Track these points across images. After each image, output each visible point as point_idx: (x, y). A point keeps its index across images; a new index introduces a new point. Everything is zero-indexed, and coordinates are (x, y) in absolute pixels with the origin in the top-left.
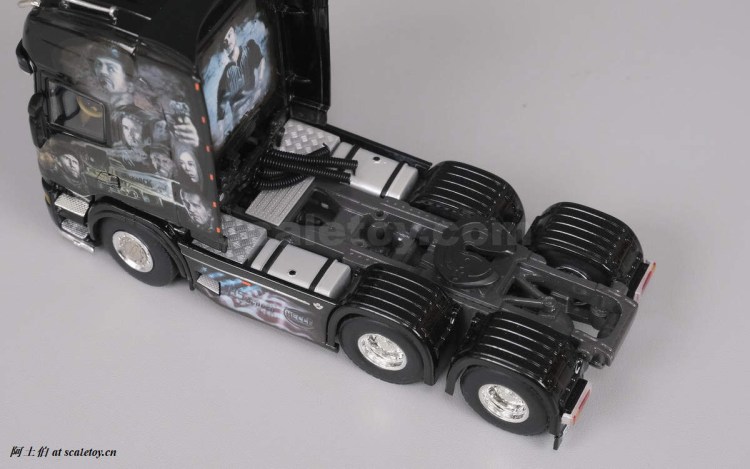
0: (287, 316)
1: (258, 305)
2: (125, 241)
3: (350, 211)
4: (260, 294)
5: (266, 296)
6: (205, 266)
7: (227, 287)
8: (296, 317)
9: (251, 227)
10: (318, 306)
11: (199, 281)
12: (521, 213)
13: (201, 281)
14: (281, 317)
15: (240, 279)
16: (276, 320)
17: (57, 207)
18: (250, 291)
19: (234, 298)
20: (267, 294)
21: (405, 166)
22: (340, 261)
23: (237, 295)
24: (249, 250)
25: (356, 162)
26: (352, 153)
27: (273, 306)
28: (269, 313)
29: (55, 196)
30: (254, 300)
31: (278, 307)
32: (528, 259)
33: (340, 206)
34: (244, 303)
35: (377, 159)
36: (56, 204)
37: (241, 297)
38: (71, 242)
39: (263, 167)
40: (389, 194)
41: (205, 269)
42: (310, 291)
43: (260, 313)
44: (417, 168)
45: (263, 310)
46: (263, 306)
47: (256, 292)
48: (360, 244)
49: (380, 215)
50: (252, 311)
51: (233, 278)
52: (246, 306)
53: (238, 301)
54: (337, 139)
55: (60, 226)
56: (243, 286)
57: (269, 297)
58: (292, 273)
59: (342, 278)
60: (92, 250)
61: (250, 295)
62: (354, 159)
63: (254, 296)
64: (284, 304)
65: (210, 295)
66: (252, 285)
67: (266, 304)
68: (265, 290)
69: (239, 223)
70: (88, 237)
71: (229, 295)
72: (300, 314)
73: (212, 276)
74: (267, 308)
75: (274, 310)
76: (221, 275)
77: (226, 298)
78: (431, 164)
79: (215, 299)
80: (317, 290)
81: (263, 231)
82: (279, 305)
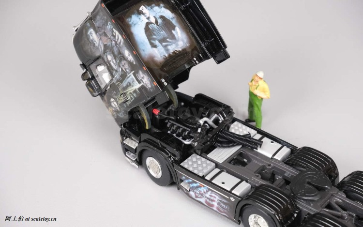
0: (218, 204)
1: (206, 197)
2: (151, 162)
3: (256, 162)
4: (207, 192)
5: (209, 193)
6: (184, 176)
7: (193, 187)
8: (222, 204)
9: (208, 162)
10: (232, 199)
11: (181, 184)
12: (337, 174)
13: (182, 184)
14: (215, 204)
15: (199, 183)
16: (213, 206)
17: (124, 144)
18: (203, 190)
19: (195, 193)
20: (210, 192)
21: (285, 147)
22: (247, 182)
23: (197, 192)
24: (205, 171)
25: (262, 142)
26: (262, 138)
27: (212, 198)
28: (210, 202)
29: (125, 138)
30: (204, 195)
31: (214, 199)
32: (337, 193)
33: (251, 160)
34: (200, 196)
35: (272, 142)
36: (124, 142)
37: (199, 193)
38: (129, 163)
39: (218, 136)
40: (275, 157)
41: (184, 178)
42: (230, 192)
43: (206, 202)
44: (291, 149)
45: (208, 200)
46: (208, 198)
47: (205, 191)
48: (258, 176)
49: (269, 165)
50: (203, 200)
51: (196, 183)
52: (200, 197)
53: (197, 195)
54: (256, 132)
55: (125, 154)
56: (200, 187)
57: (211, 193)
58: (223, 183)
59: (246, 189)
60: (137, 166)
61: (202, 192)
62: (262, 140)
63: (204, 193)
64: (217, 197)
65: (185, 191)
66: (204, 186)
67: (209, 197)
68: (209, 189)
69: (203, 159)
70: (136, 160)
71: (193, 192)
72: (224, 203)
73: (187, 181)
74: (210, 199)
75: (213, 201)
76: (191, 181)
77: (192, 193)
78: (297, 147)
79: (187, 193)
80: (233, 192)
81: (214, 165)
82: (215, 197)
